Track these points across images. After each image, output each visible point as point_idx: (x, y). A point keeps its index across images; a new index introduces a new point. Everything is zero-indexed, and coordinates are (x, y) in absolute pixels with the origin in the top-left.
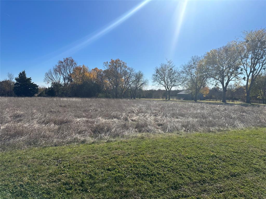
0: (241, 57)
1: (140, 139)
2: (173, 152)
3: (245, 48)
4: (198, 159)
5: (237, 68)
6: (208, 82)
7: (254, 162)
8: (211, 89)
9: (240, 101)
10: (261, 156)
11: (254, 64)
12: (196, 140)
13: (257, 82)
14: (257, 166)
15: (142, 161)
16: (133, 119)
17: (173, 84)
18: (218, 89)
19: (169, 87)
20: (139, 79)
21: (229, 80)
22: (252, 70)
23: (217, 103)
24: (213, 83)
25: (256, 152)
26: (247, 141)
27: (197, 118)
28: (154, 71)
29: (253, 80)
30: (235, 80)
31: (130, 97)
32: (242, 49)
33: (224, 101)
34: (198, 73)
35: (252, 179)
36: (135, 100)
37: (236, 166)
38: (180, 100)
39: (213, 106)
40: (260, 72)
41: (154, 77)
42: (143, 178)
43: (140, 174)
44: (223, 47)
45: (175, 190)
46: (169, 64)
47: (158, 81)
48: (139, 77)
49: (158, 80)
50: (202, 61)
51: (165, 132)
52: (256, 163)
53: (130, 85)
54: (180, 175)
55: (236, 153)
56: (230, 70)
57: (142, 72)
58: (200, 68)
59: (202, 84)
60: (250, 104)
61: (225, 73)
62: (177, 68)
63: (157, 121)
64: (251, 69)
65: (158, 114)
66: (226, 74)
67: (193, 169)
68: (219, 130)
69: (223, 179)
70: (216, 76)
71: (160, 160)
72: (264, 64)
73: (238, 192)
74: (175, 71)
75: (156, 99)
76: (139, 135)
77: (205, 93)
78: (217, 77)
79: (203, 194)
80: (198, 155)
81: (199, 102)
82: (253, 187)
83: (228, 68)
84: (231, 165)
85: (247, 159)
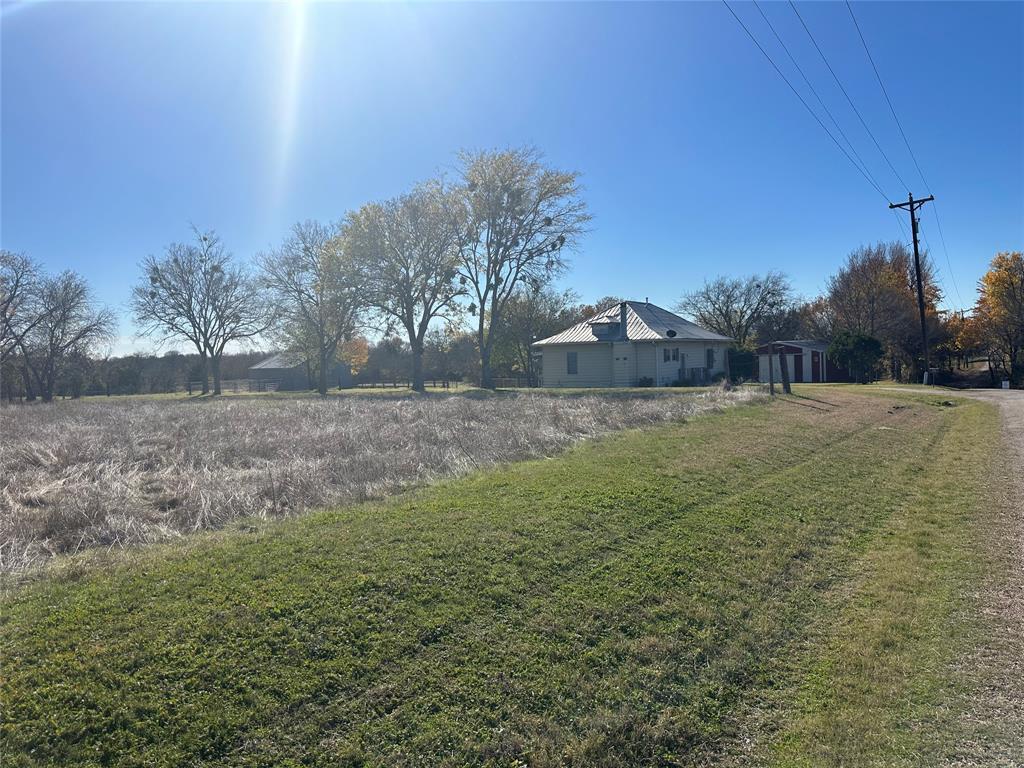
0: (460, 238)
1: (62, 582)
2: (214, 608)
3: (469, 208)
4: (311, 613)
5: (450, 274)
6: (361, 322)
7: (493, 577)
8: (376, 345)
9: (466, 383)
10: (511, 554)
11: (496, 262)
12: (309, 542)
13: (509, 321)
14: (500, 589)
15: (61, 681)
16: (33, 495)
17: (228, 330)
18: (399, 348)
19: (211, 342)
20: (69, 310)
21: (428, 316)
22: (493, 281)
23: (394, 394)
24: (377, 325)
25: (499, 543)
26: (475, 511)
27: (321, 455)
28: (142, 275)
29: (495, 313)
30: (448, 315)
31: (21, 395)
32: (461, 211)
33: (418, 387)
34: (322, 289)
35: (486, 635)
36: (47, 407)
37: (440, 605)
38: (261, 393)
39: (382, 405)
40: (514, 290)
41: (142, 300)
42: (63, 756)
43: (51, 742)
44: (402, 198)
45: (214, 758)
46: (206, 248)
47: (160, 318)
48: (64, 300)
49: (162, 314)
50: (337, 243)
51: (186, 533)
52: (498, 579)
53: (16, 337)
54: (241, 690)
55: (440, 557)
56: (429, 281)
57: (79, 277)
58: (328, 270)
59: (341, 327)
60: (492, 392)
61: (416, 291)
62: (242, 264)
63: (157, 490)
64: (489, 280)
65: (160, 461)
66: (417, 294)
67: (290, 652)
68: (396, 490)
69: (398, 661)
70: (387, 299)
71: (151, 652)
72: (522, 264)
73: (443, 694)
74: (232, 278)
75: (158, 396)
76: (59, 564)
77: (357, 363)
78: (390, 304)
79: (328, 736)
80: (311, 597)
81: (335, 397)
82: (488, 663)
83: (421, 272)
84: (425, 603)
85: (474, 573)
